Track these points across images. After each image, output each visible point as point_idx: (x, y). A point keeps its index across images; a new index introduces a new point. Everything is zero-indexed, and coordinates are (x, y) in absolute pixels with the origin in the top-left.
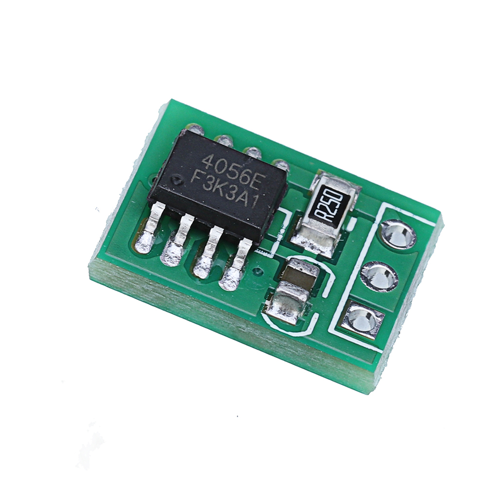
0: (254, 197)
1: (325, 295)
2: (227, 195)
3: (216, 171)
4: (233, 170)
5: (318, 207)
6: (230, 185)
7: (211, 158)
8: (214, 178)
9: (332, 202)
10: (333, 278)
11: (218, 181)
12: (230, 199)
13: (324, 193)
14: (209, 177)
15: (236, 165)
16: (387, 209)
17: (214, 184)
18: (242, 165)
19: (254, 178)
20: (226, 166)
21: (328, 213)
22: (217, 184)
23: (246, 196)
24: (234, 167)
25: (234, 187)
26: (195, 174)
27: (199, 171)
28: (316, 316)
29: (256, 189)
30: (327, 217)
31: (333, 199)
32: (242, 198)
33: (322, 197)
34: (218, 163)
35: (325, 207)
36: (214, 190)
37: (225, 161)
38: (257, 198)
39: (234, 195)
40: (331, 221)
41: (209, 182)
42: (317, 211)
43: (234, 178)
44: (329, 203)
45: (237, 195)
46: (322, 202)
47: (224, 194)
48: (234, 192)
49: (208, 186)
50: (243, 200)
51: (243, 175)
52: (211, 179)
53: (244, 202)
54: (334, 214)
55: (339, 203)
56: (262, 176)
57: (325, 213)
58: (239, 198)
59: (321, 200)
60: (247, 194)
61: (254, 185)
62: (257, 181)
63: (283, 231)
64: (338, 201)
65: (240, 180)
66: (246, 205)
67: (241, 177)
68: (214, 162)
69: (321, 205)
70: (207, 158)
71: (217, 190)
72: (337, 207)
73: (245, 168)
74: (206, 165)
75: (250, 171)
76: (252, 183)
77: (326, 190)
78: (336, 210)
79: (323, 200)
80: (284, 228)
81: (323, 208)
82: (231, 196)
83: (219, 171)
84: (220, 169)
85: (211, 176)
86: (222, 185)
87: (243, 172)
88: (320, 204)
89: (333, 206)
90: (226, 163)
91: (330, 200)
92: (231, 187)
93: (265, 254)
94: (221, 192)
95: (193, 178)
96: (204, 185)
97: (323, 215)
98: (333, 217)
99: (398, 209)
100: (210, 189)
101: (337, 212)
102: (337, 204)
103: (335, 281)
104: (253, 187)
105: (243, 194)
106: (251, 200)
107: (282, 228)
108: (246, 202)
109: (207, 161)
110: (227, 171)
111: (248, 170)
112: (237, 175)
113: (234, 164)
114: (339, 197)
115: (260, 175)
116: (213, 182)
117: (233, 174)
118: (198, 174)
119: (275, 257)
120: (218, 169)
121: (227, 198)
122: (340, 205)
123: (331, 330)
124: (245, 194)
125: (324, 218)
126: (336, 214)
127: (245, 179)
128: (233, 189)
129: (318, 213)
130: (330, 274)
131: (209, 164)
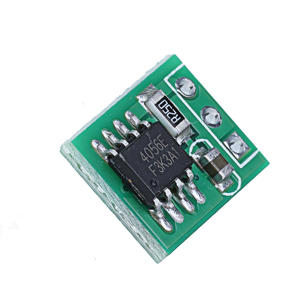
0: (173, 150)
4: (152, 148)
6: (162, 157)
7: (143, 154)
11: (158, 161)
12: (171, 164)
17: (160, 165)
18: (150, 141)
19: (160, 141)
20: (149, 150)
27: (150, 167)
29: (167, 145)
30: (177, 119)
34: (146, 153)
36: (164, 168)
37: (146, 148)
39: (169, 160)
41: (158, 167)
43: (158, 152)
47: (168, 165)
49: (161, 169)
58: (172, 158)
60: (170, 152)
70: (142, 157)
74: (146, 160)
75: (155, 140)
76: (163, 144)
84: (151, 155)
85: (155, 163)
86: (162, 161)
87: (155, 144)
94: (166, 165)
95: (153, 173)
98: (177, 115)
105: (170, 155)
106: (174, 153)
108: (175, 157)
110: (152, 152)
113: (149, 145)
117: (156, 150)
118: (152, 169)
127: (160, 147)
128: (165, 157)
131: (146, 158)
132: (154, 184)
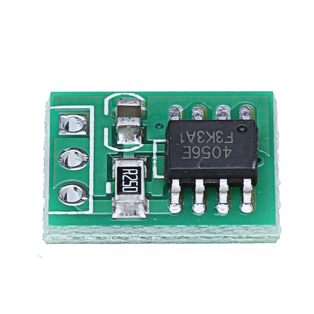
0: (184, 141)
1: (106, 130)
2: (204, 134)
3: (218, 148)
4: (207, 153)
5: (137, 176)
6: (205, 142)
7: (226, 155)
8: (218, 142)
9: (129, 184)
10: (106, 144)
11: (214, 141)
12: (200, 132)
13: (137, 188)
14: (222, 141)
15: (207, 158)
16: (88, 210)
17: (216, 137)
18: (202, 159)
19: (190, 154)
20: (213, 154)
21: (128, 175)
22: (214, 139)
23: (189, 138)
24: (207, 156)
25: (201, 141)
26: (232, 139)
27: (230, 142)
28: (106, 113)
29: (185, 147)
30: (128, 171)
31: (129, 186)
32: (192, 136)
33: (137, 185)
34: (220, 154)
35: (132, 178)
36: (214, 133)
37: (215, 157)
38: (181, 141)
39: (199, 136)
40: (123, 170)
41: (220, 137)
42: (137, 173)
43: (204, 147)
44: (131, 182)
45: (196, 137)
46: (135, 180)
47: (205, 133)
48: (200, 138)
49: (219, 134)
50: (191, 135)
51: (199, 153)
52: (220, 140)
53: (189, 134)
54: (123, 177)
55: (123, 185)
56: (185, 158)
57: (131, 174)
58: (194, 135)
59: (137, 182)
60: (190, 140)
61: (188, 149)
62: (187, 153)
63: (155, 162)
64: (125, 186)
65: (199, 149)
66: (187, 132)
67: (199, 151)
68: (223, 153)
69: (135, 178)
70: (229, 154)
71: (212, 135)
72: (123, 182)
73: (200, 158)
74: (227, 149)
75: (195, 157)
76: (190, 150)
77: (137, 191)
78: (123, 179)
79: (136, 183)
80: (155, 165)
81: (133, 177)
82: (201, 134)
83: (216, 148)
84: (217, 149)
85: (220, 142)
86: (210, 139)
87: (199, 155)
88: (137, 179)
89: (127, 181)
90: (214, 156)
91: (130, 185)
92: (204, 140)
93: (160, 141)
94: (208, 134)
95: (232, 136)
96: (222, 134)
97: (131, 172)
98: (124, 174)
99: (80, 213)
100: (217, 133)
101: (122, 178)
102: (125, 184)
103: (104, 142)
104: (188, 147)
105: (193, 139)
106: (185, 138)
107: (156, 164)
108: (188, 134)
109: (228, 152)
110: (211, 151)
111: (197, 158)
112: (203, 151)
113: (209, 157)
114: (125, 190)
115: (187, 158)
116: (217, 139)
117: (205, 150)
118: (230, 140)
119: (152, 143)
120: (218, 150)
121: (202, 132)
122: (122, 184)
123: (92, 108)
124: (191, 140)
125: (129, 170)
126: (122, 176)
127: (196, 150)
128: (201, 140)
129: (135, 172)
130: (109, 145)
131: (226, 150)
132: (242, 130)
